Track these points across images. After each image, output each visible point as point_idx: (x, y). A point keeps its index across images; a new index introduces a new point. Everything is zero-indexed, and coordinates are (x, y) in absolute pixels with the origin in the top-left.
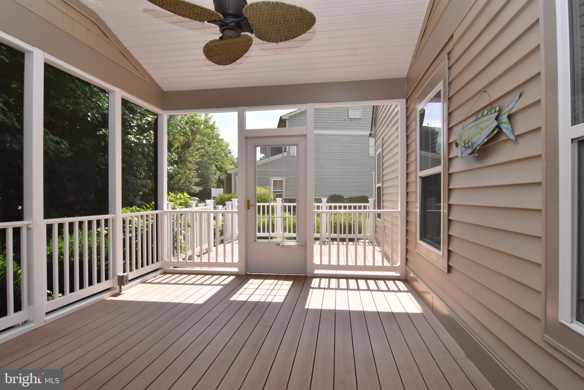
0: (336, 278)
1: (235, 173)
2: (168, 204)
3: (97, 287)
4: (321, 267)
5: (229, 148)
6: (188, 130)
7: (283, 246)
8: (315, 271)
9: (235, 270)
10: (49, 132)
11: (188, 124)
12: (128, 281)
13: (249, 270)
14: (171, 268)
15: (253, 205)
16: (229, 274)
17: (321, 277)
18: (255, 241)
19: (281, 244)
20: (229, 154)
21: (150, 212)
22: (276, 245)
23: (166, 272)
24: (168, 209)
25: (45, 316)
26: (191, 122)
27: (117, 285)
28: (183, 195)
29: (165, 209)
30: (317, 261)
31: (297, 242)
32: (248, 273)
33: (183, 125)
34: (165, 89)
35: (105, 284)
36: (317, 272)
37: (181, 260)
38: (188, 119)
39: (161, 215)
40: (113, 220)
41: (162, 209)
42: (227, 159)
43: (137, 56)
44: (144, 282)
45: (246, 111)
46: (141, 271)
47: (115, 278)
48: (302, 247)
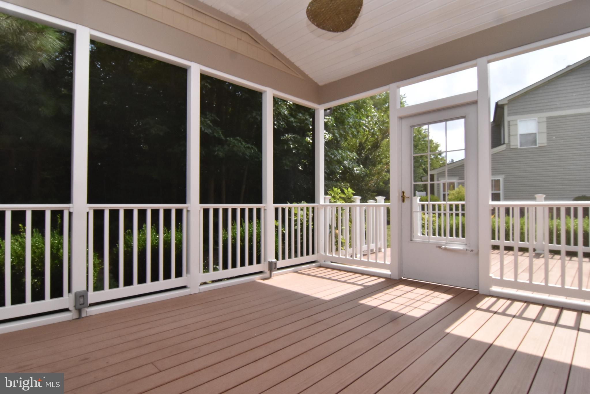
0: (525, 302)
1: (438, 174)
2: (325, 198)
3: (248, 269)
4: (502, 283)
5: (439, 149)
6: (376, 130)
7: (446, 249)
8: (491, 287)
9: (387, 272)
10: (241, 140)
11: (377, 124)
12: (276, 269)
13: (404, 274)
14: (329, 263)
15: (409, 197)
16: (379, 276)
17: (499, 297)
18: (411, 240)
19: (443, 247)
20: (439, 156)
21: (304, 205)
22: (437, 247)
23: (322, 266)
24: (325, 202)
25: (200, 285)
26: (381, 122)
27: (268, 270)
28: (348, 190)
29: (322, 202)
30: (494, 273)
31: (466, 245)
32: (403, 278)
33: (372, 125)
34: (321, 84)
35: (255, 268)
36: (495, 289)
37: (348, 257)
38: (378, 118)
39: (317, 208)
40: (265, 210)
41: (319, 202)
42: (437, 161)
43: (288, 55)
44: (296, 272)
45: (400, 88)
46: (294, 261)
47: (265, 263)
48: (471, 252)
